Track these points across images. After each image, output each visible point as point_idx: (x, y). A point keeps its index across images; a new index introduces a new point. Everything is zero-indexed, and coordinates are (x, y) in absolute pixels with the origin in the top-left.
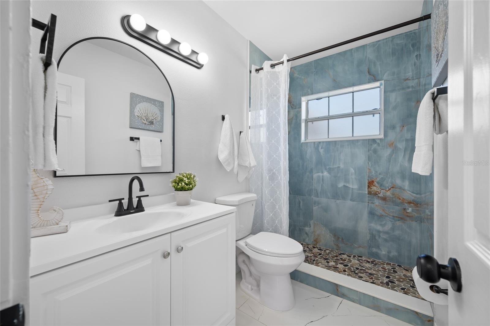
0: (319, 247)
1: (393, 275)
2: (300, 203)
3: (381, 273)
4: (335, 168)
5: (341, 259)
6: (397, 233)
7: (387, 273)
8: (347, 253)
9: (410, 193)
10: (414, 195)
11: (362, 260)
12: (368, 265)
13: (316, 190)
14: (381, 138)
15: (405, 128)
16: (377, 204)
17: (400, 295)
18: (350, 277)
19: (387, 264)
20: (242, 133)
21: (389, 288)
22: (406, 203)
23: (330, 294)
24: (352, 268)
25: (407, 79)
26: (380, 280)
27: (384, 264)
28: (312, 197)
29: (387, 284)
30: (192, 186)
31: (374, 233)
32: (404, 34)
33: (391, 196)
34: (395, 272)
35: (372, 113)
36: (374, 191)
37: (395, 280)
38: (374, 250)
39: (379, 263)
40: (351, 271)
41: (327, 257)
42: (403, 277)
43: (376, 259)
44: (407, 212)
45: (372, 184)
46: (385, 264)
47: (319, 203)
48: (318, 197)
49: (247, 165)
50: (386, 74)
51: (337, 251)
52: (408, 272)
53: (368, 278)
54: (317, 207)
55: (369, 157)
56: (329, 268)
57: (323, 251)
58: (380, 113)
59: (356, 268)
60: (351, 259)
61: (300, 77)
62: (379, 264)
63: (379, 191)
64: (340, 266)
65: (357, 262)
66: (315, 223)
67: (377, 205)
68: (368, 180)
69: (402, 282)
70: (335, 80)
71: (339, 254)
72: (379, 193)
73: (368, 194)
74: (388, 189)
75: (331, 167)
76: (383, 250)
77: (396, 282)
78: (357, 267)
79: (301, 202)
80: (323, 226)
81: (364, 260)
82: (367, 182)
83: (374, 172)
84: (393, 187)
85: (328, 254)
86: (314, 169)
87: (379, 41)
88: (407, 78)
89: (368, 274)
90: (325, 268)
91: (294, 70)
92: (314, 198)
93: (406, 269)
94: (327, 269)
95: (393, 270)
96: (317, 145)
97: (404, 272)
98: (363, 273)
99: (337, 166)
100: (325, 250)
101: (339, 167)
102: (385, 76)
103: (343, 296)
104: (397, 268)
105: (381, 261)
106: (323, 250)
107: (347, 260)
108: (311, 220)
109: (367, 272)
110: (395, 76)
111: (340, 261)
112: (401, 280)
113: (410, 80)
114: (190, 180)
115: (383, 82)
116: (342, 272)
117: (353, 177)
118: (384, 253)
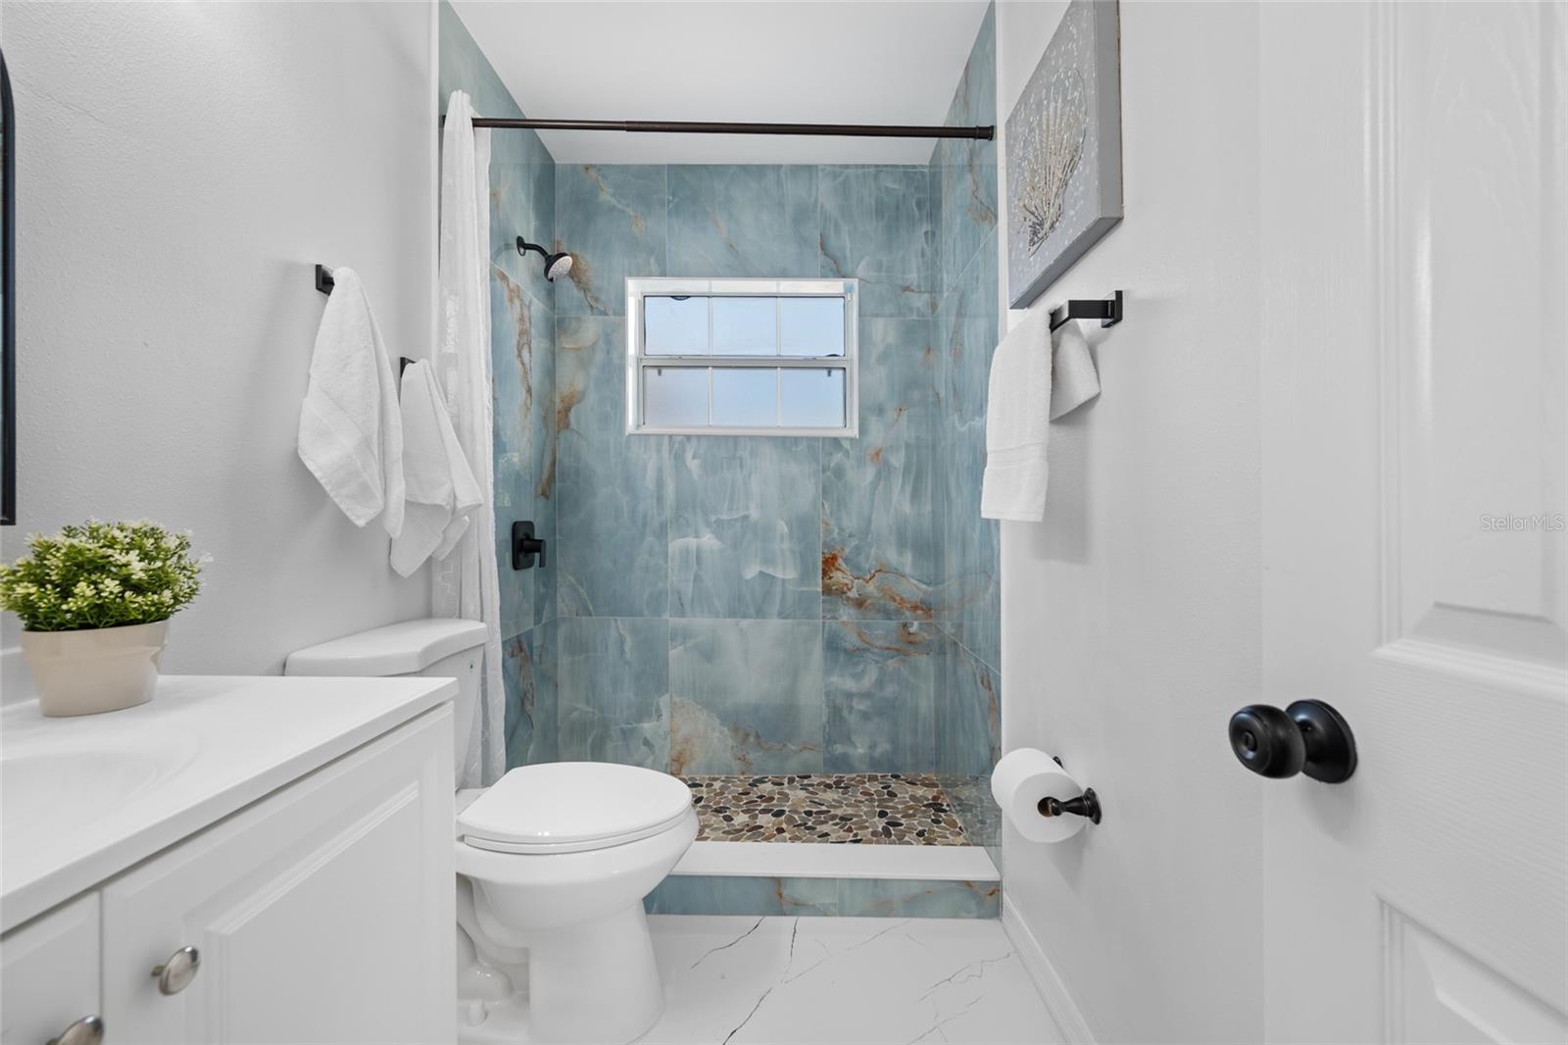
0: (691, 779)
1: (891, 804)
2: (622, 642)
3: (865, 809)
4: (736, 520)
5: (761, 797)
6: (890, 690)
7: (876, 804)
8: (770, 777)
9: (916, 582)
10: (924, 587)
11: (813, 785)
12: (830, 796)
13: (679, 592)
14: (853, 436)
15: (905, 414)
16: (845, 618)
17: (919, 849)
18: (798, 845)
19: (872, 779)
20: (408, 367)
21: (894, 843)
22: (907, 609)
23: (761, 917)
24: (796, 817)
25: (907, 289)
26: (868, 828)
27: (864, 782)
28: (666, 616)
29: (887, 833)
30: (175, 597)
31: (838, 701)
32: (902, 170)
33: (876, 593)
34: (892, 795)
35: (827, 366)
36: (838, 583)
37: (899, 816)
38: (839, 749)
39: (853, 782)
40: (798, 826)
41: (720, 802)
42: (912, 803)
43: (844, 772)
44: (910, 634)
45: (833, 565)
46: (866, 780)
47: (683, 635)
48: (683, 614)
49: (443, 504)
50: (863, 264)
51: (742, 778)
52: (915, 787)
53: (842, 833)
54: (682, 647)
55: (824, 487)
56: (735, 834)
57: (704, 789)
58: (844, 369)
59: (805, 812)
60: (787, 791)
61: (621, 207)
62: (853, 785)
63: (849, 583)
64: (765, 820)
65: (803, 794)
66: (675, 703)
67: (843, 622)
68: (823, 553)
69: (913, 815)
70: (731, 246)
71: (749, 785)
72: (849, 590)
73: (823, 592)
74: (868, 578)
75: (724, 517)
76: (858, 745)
77: (903, 821)
78: (807, 809)
79: (628, 639)
80: (699, 707)
81: (819, 784)
82: (821, 559)
83: (836, 531)
84: (880, 571)
85: (722, 793)
86: (671, 522)
87: (847, 166)
88: (907, 284)
89: (837, 821)
90: (725, 840)
91: (600, 178)
92: (670, 619)
93: (909, 780)
94: (732, 840)
95: (886, 791)
96: (678, 445)
97: (910, 789)
98: (826, 822)
99: (742, 513)
100: (707, 782)
101: (746, 518)
102: (860, 267)
103: (797, 908)
104: (893, 785)
105: (854, 775)
106: (702, 786)
107: (776, 796)
108: (660, 696)
109: (834, 817)
110: (883, 274)
111: (760, 805)
112: (911, 812)
113: (913, 291)
114: (159, 564)
115: (855, 282)
116: (775, 835)
117: (786, 545)
118: (861, 751)
